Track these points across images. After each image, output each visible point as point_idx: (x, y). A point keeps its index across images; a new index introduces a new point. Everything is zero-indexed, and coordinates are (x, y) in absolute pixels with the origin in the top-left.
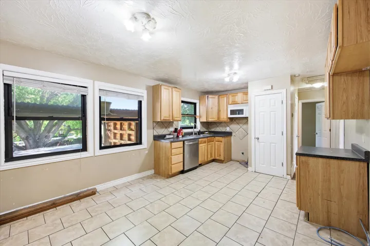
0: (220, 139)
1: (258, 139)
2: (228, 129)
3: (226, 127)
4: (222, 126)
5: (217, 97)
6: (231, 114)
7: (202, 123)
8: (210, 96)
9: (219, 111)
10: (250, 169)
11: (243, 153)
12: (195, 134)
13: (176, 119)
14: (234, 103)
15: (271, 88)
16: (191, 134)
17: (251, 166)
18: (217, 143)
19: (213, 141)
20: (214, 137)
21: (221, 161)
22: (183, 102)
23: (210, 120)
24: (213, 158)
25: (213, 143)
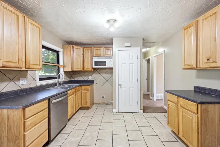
0: (87, 87)
1: (120, 85)
2: (90, 78)
3: (89, 76)
4: (85, 76)
5: (81, 48)
6: (95, 65)
7: (66, 73)
8: (75, 47)
9: (84, 62)
10: (114, 111)
11: (103, 97)
12: (60, 84)
13: (31, 66)
14: (98, 56)
15: (130, 46)
16: (54, 85)
17: (116, 108)
18: (83, 91)
19: (79, 91)
20: (81, 86)
21: (88, 108)
22: (44, 47)
23: (75, 70)
24: (80, 106)
25: (80, 92)
